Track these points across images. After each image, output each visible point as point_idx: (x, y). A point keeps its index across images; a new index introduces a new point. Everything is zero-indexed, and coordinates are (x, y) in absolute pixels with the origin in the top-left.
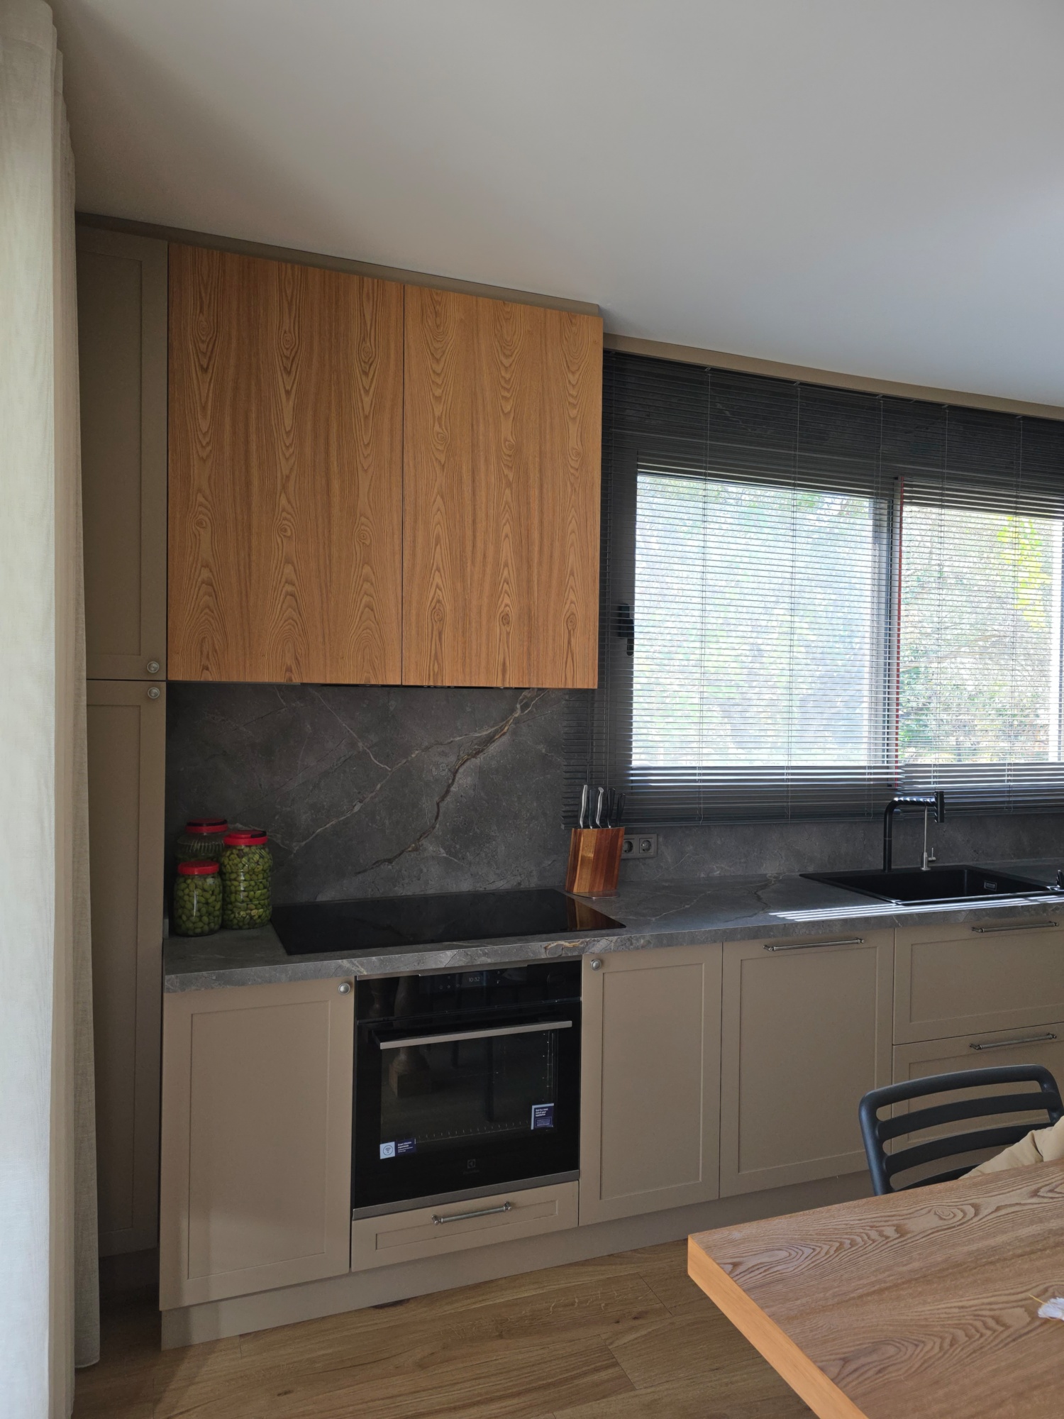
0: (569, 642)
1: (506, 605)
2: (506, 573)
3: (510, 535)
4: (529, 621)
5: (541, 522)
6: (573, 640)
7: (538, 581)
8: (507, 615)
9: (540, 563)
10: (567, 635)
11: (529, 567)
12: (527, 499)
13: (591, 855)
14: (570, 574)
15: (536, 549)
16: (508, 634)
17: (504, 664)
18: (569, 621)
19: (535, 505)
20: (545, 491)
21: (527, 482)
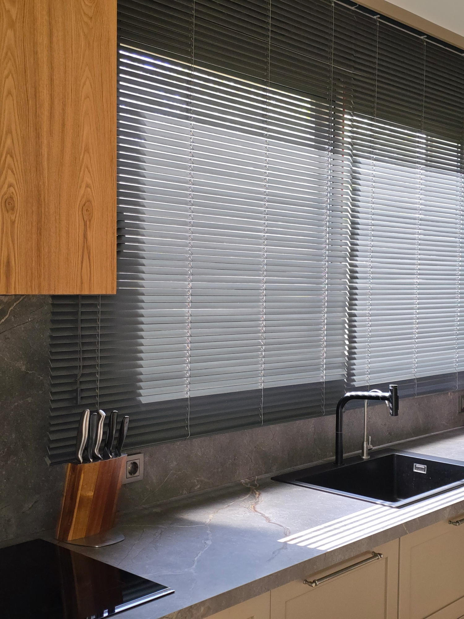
0: (85, 237)
1: (10, 185)
2: (9, 141)
3: (14, 92)
4: (38, 208)
5: (51, 80)
6: (89, 234)
7: (48, 155)
8: (11, 198)
9: (51, 132)
10: (82, 227)
11: (38, 136)
12: (34, 46)
13: (91, 494)
14: (85, 151)
15: (46, 113)
16: (13, 223)
17: (8, 263)
18: (85, 208)
19: (43, 56)
20: (55, 39)
21: (34, 24)
